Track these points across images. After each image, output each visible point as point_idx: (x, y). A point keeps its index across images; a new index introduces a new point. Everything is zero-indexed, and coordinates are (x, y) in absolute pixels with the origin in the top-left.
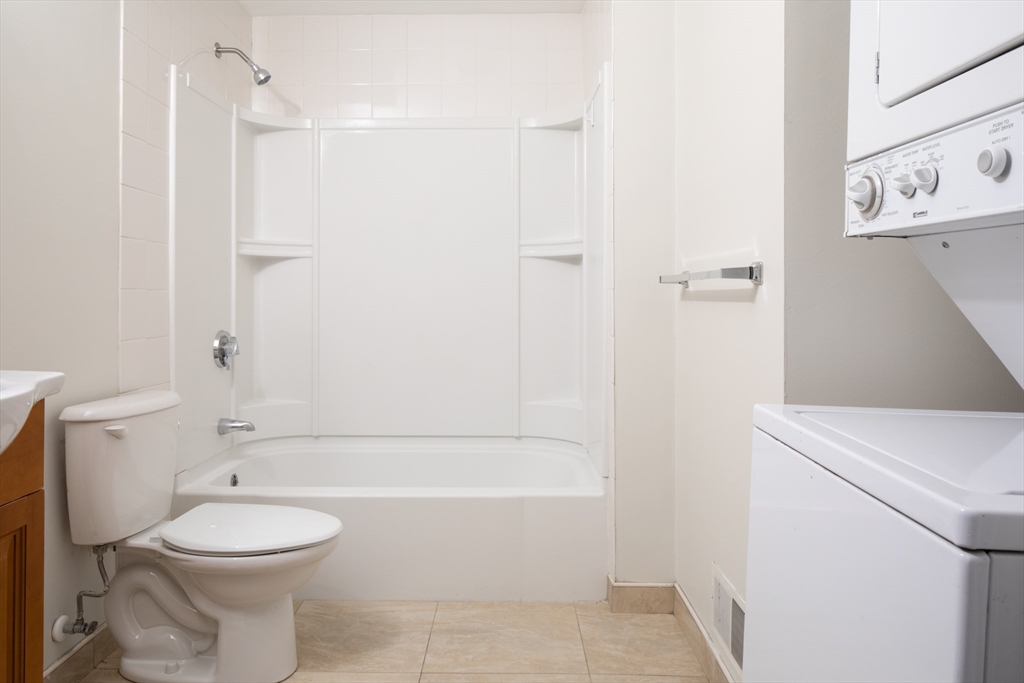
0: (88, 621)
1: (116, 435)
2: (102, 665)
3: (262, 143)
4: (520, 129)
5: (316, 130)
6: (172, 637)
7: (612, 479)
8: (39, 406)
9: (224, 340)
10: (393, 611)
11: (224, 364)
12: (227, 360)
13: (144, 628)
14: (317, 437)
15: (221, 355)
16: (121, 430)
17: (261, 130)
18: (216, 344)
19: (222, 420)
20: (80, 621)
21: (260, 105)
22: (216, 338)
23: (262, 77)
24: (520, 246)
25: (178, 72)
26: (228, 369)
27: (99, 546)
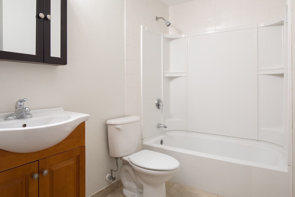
0: (114, 177)
1: (118, 129)
2: (119, 188)
3: (172, 43)
4: (258, 28)
5: (187, 38)
6: (135, 186)
7: (291, 166)
8: (83, 123)
9: (159, 101)
10: (202, 195)
11: (159, 108)
12: (160, 107)
13: (128, 182)
14: (188, 131)
15: (158, 105)
16: (120, 128)
17: (171, 39)
18: (156, 102)
19: (158, 124)
20: (112, 176)
21: (171, 32)
22: (156, 101)
23: (168, 24)
24: (258, 71)
25: (143, 26)
26: (160, 109)
27: (116, 158)
